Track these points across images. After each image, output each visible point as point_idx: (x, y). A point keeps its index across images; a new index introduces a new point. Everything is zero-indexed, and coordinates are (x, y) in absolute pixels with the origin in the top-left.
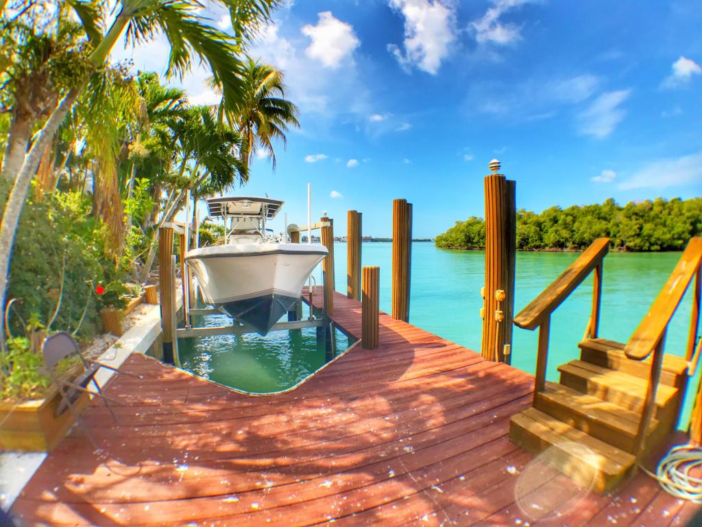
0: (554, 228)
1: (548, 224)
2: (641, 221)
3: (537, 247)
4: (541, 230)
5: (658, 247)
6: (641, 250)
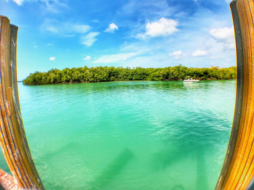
0: (65, 75)
1: (63, 74)
2: (94, 73)
3: (60, 82)
4: (61, 76)
5: (99, 81)
6: (94, 82)
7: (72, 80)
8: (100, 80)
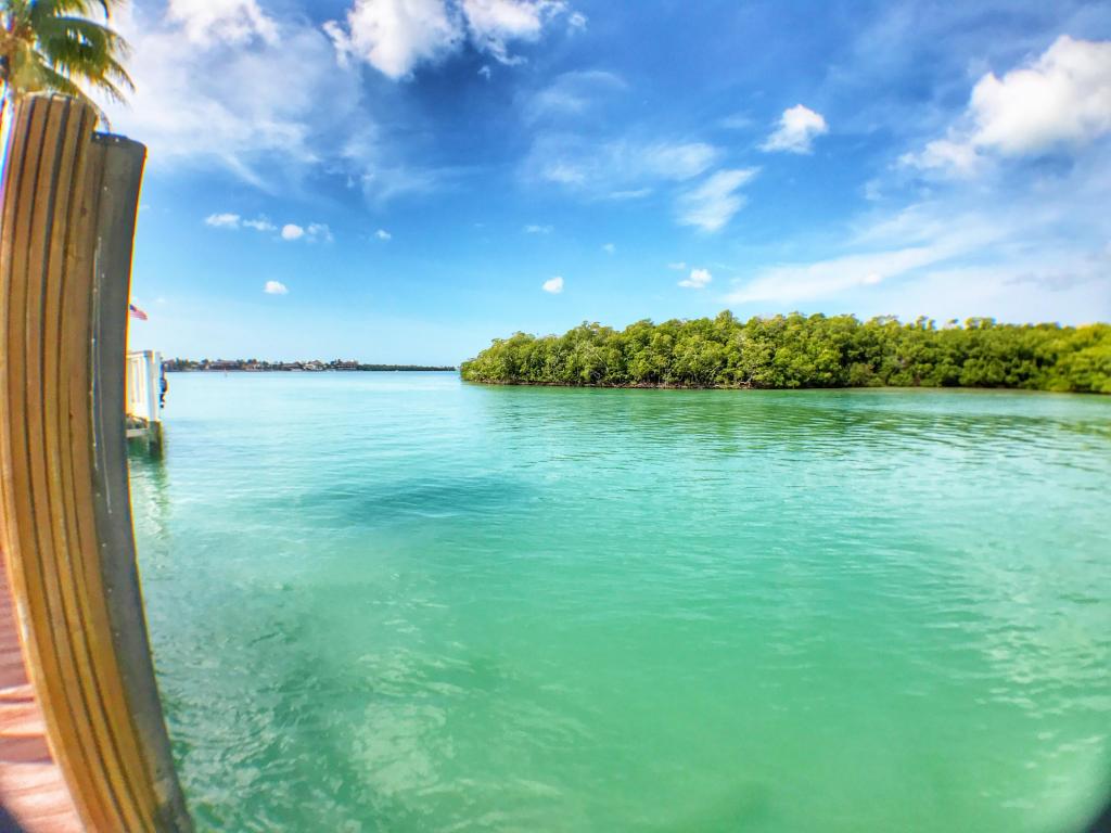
0: (643, 353)
1: (634, 345)
2: (771, 344)
3: (617, 381)
4: (624, 355)
5: (798, 383)
6: (773, 386)
7: (674, 375)
8: (800, 380)
